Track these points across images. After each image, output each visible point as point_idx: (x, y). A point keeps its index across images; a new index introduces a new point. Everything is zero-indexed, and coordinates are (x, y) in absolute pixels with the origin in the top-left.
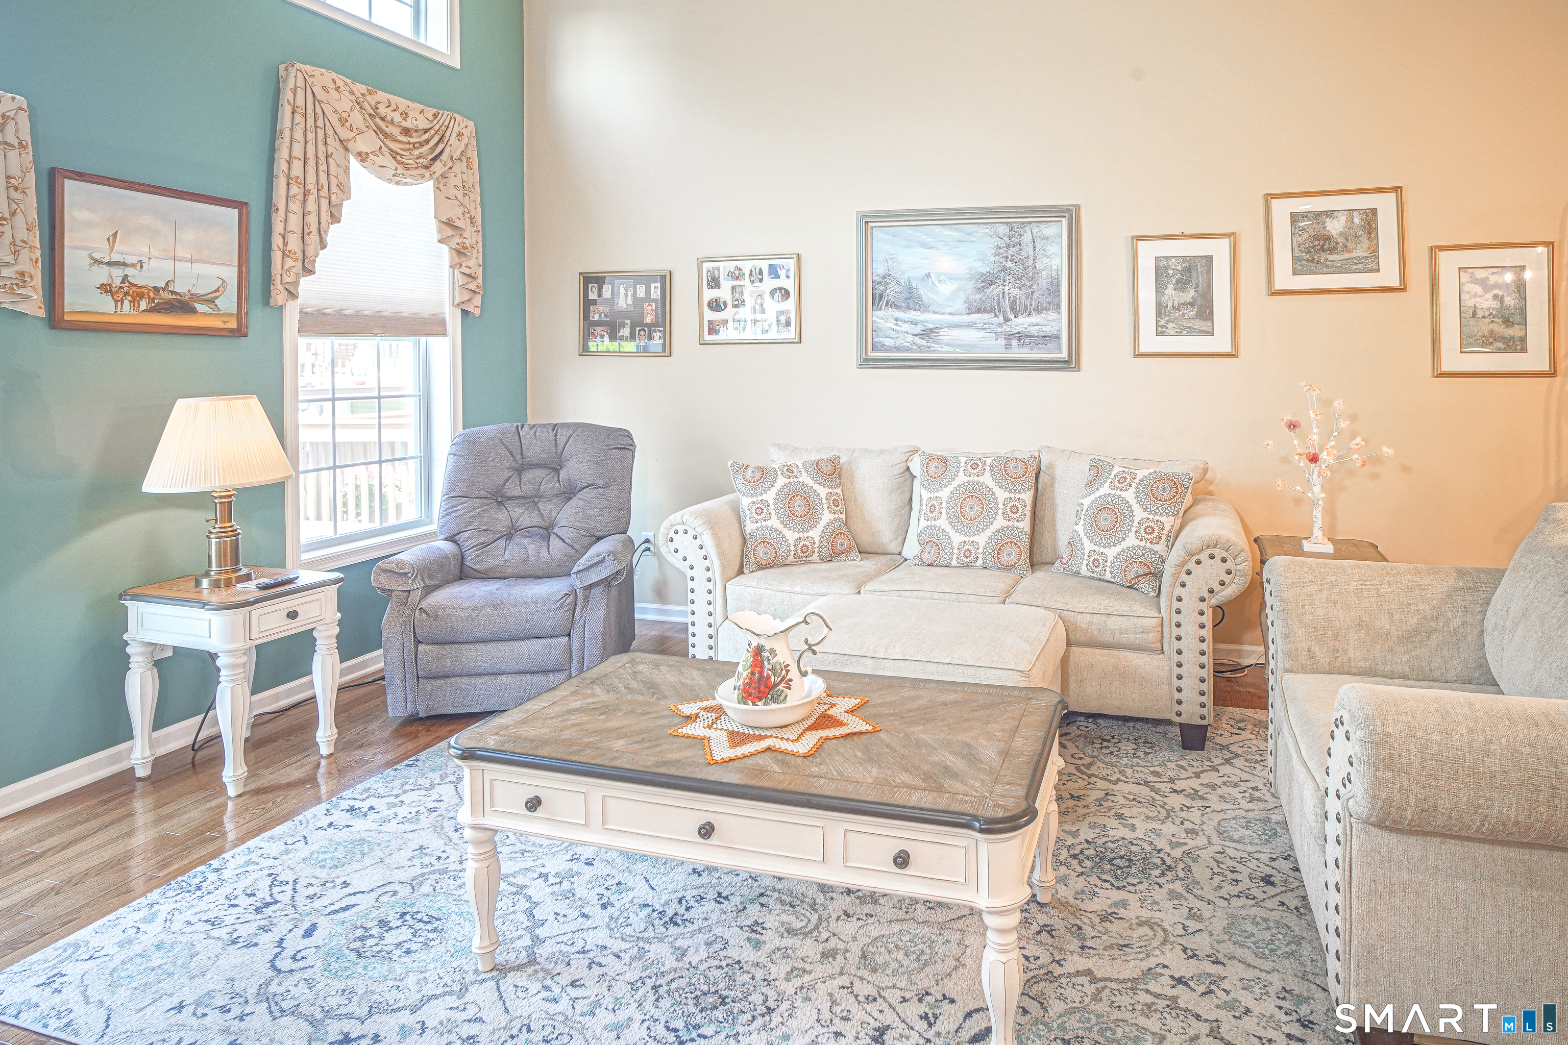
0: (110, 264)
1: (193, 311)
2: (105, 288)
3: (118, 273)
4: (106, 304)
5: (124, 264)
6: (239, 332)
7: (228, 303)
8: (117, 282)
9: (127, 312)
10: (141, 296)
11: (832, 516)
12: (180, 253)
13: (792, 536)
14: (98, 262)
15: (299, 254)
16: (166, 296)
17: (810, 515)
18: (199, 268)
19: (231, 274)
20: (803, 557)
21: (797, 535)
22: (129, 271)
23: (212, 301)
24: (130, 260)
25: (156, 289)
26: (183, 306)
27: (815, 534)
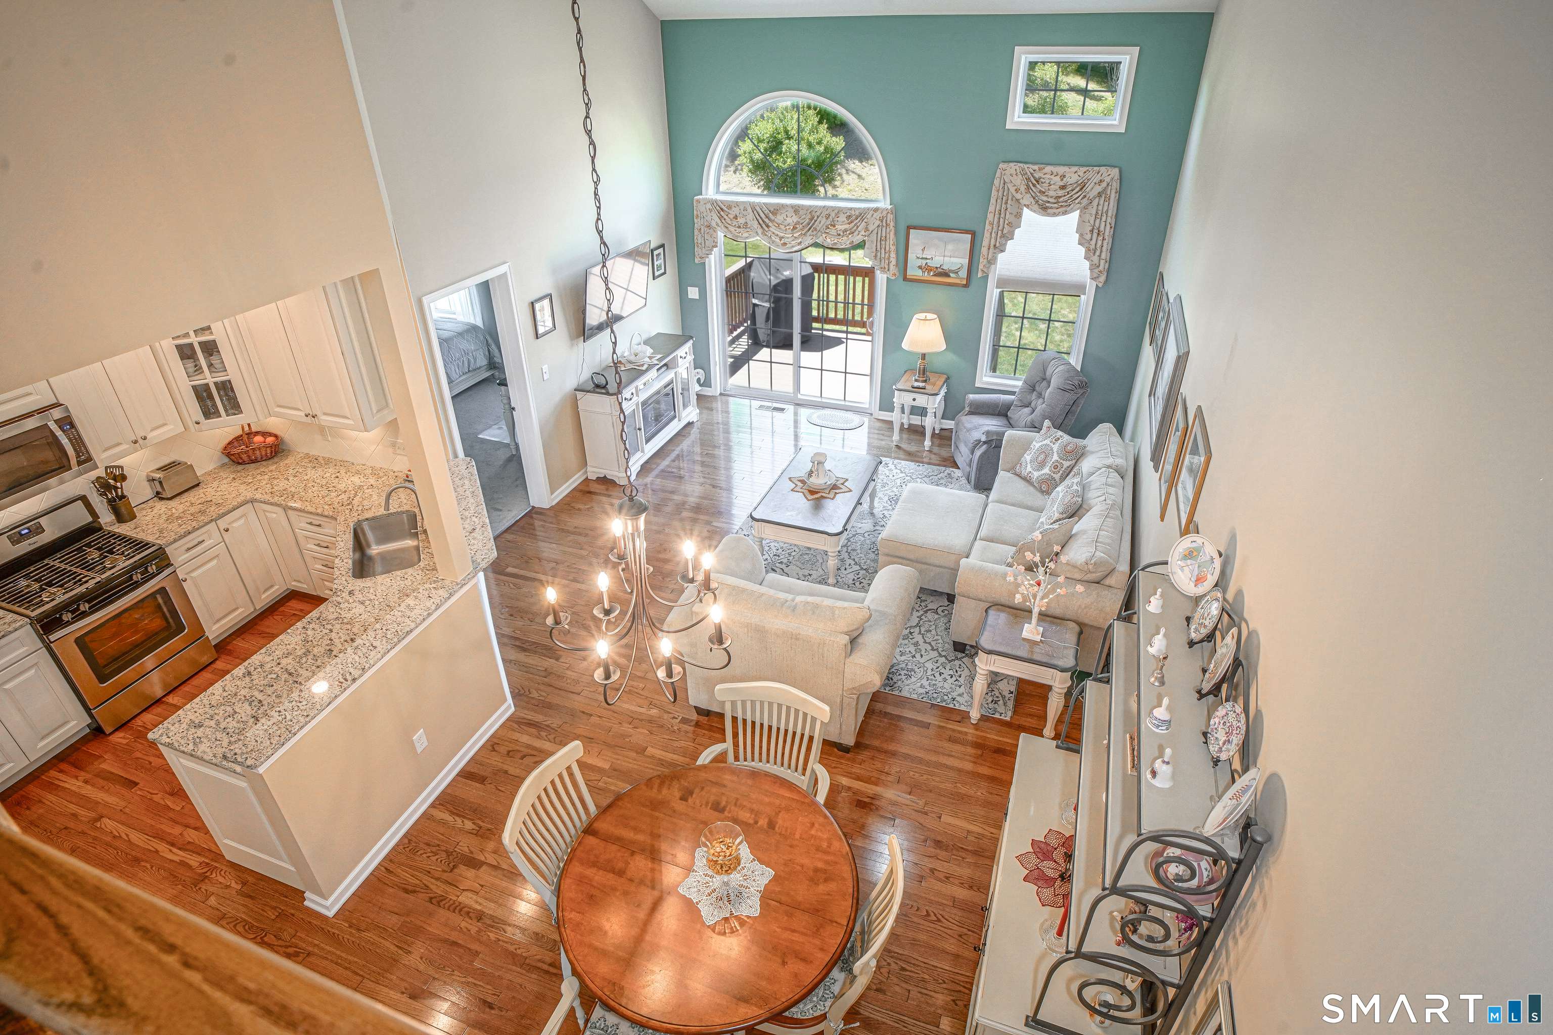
0: (922, 258)
1: (949, 276)
2: (920, 267)
3: (924, 262)
4: (919, 273)
5: (926, 259)
6: (966, 286)
7: (963, 274)
8: (924, 265)
9: (926, 276)
10: (931, 270)
11: (1048, 472)
12: (946, 254)
13: (1029, 469)
14: (918, 258)
15: (986, 256)
16: (940, 270)
17: (1042, 465)
18: (953, 260)
19: (965, 261)
20: (1027, 480)
21: (1030, 470)
22: (928, 261)
23: (957, 273)
24: (929, 257)
25: (937, 268)
26: (946, 274)
27: (1036, 474)
